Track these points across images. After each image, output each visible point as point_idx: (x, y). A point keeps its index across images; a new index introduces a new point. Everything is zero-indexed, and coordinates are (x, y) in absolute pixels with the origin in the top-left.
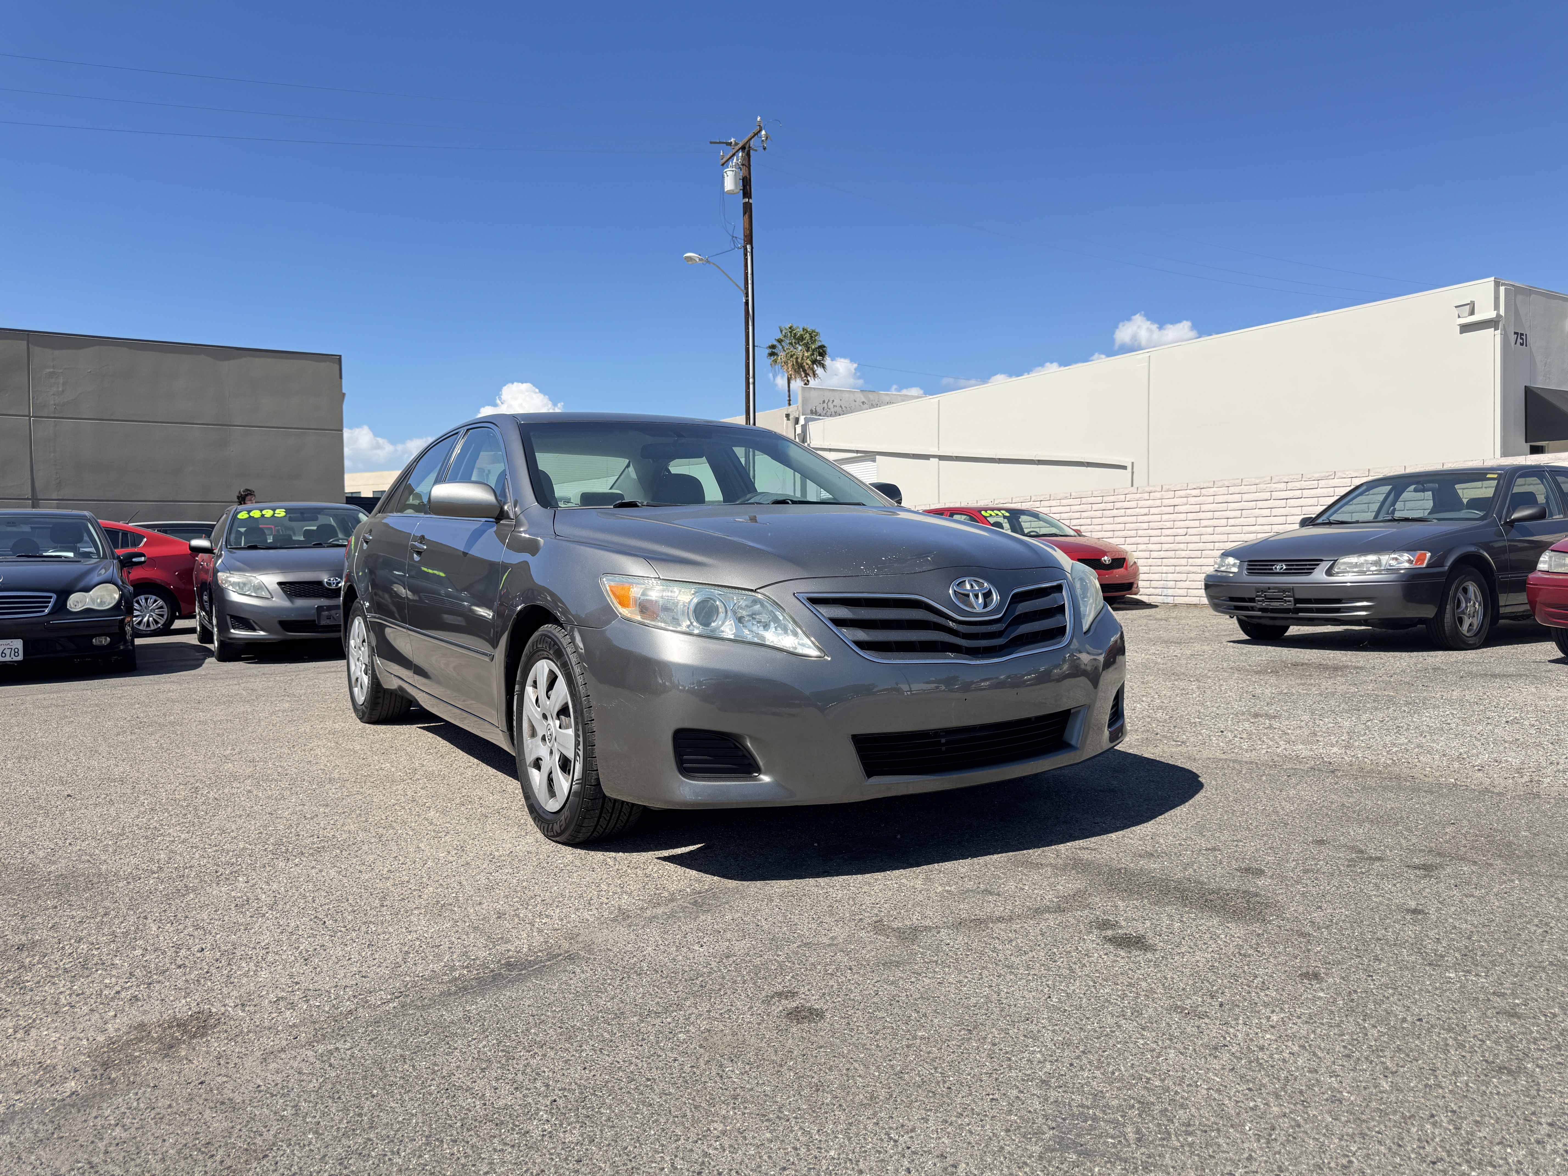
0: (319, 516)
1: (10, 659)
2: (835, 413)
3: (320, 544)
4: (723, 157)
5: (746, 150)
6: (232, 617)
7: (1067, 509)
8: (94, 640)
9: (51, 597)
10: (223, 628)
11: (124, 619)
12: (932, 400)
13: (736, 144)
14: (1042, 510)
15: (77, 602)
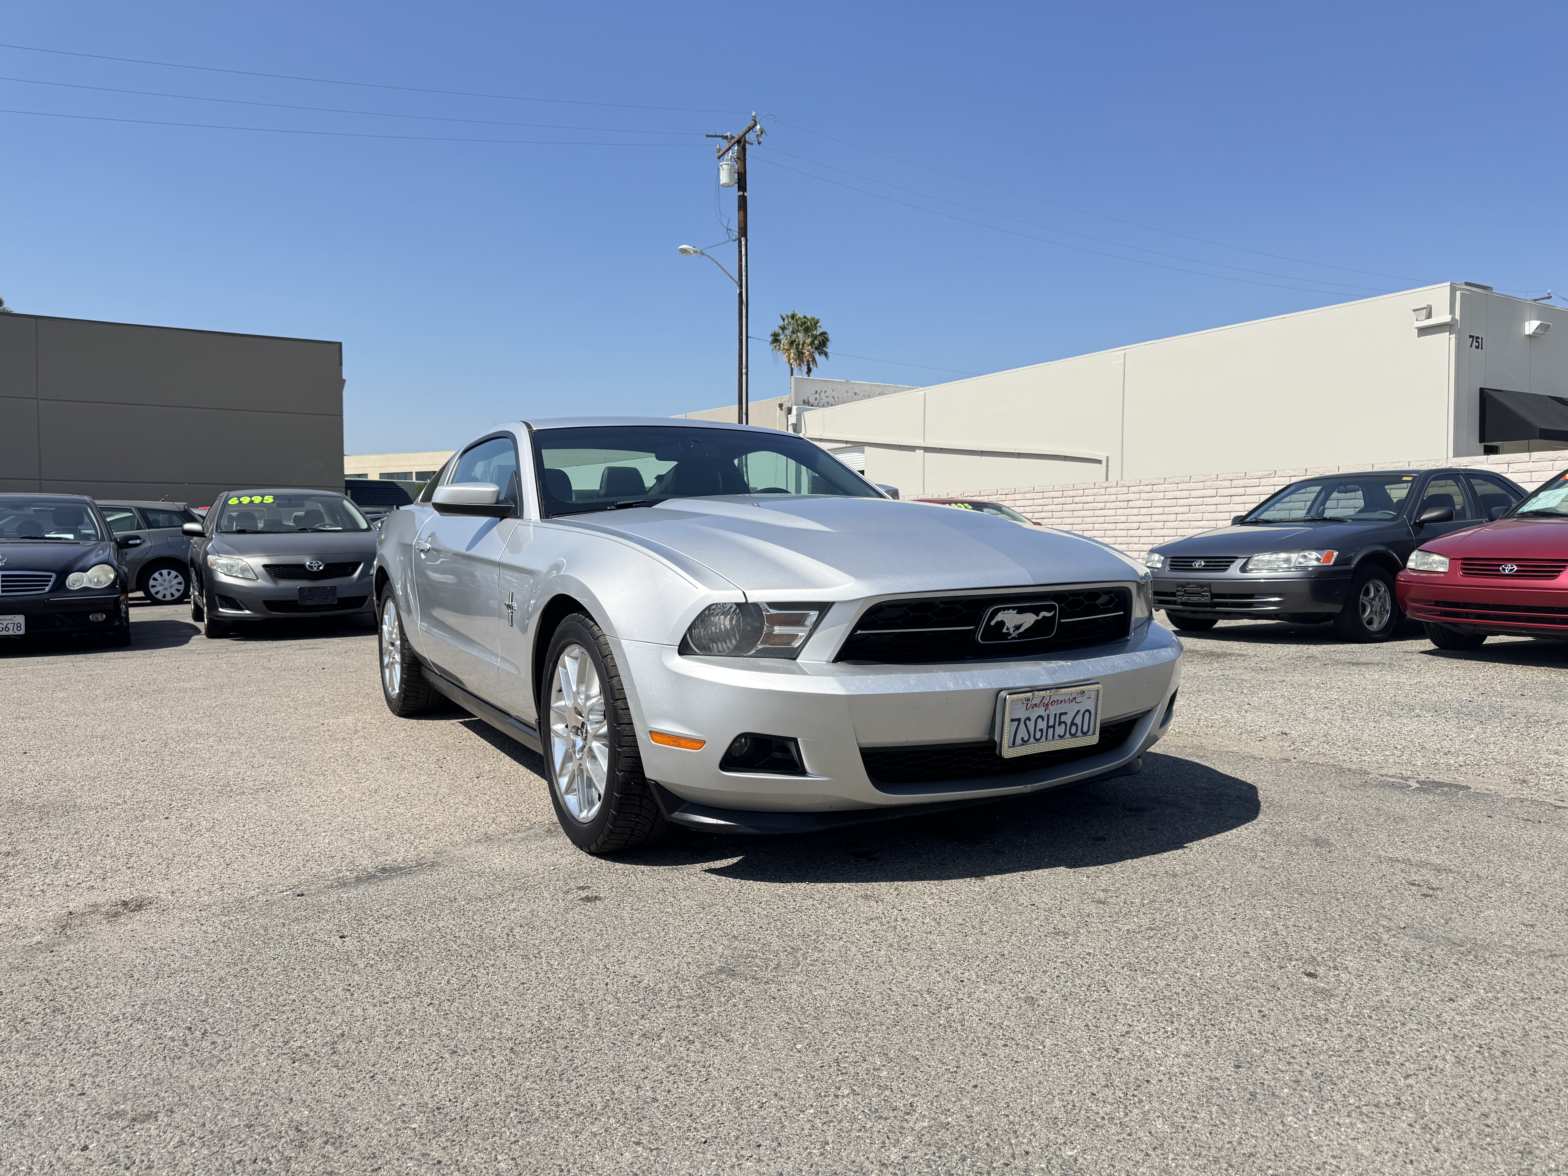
0: (305, 502)
1: (14, 634)
2: (828, 403)
3: (305, 529)
4: (719, 150)
5: (742, 144)
6: (220, 596)
7: (1030, 502)
8: (91, 617)
9: (51, 577)
10: (212, 607)
11: (119, 597)
12: (919, 393)
13: (732, 138)
14: (1007, 503)
15: (76, 581)
